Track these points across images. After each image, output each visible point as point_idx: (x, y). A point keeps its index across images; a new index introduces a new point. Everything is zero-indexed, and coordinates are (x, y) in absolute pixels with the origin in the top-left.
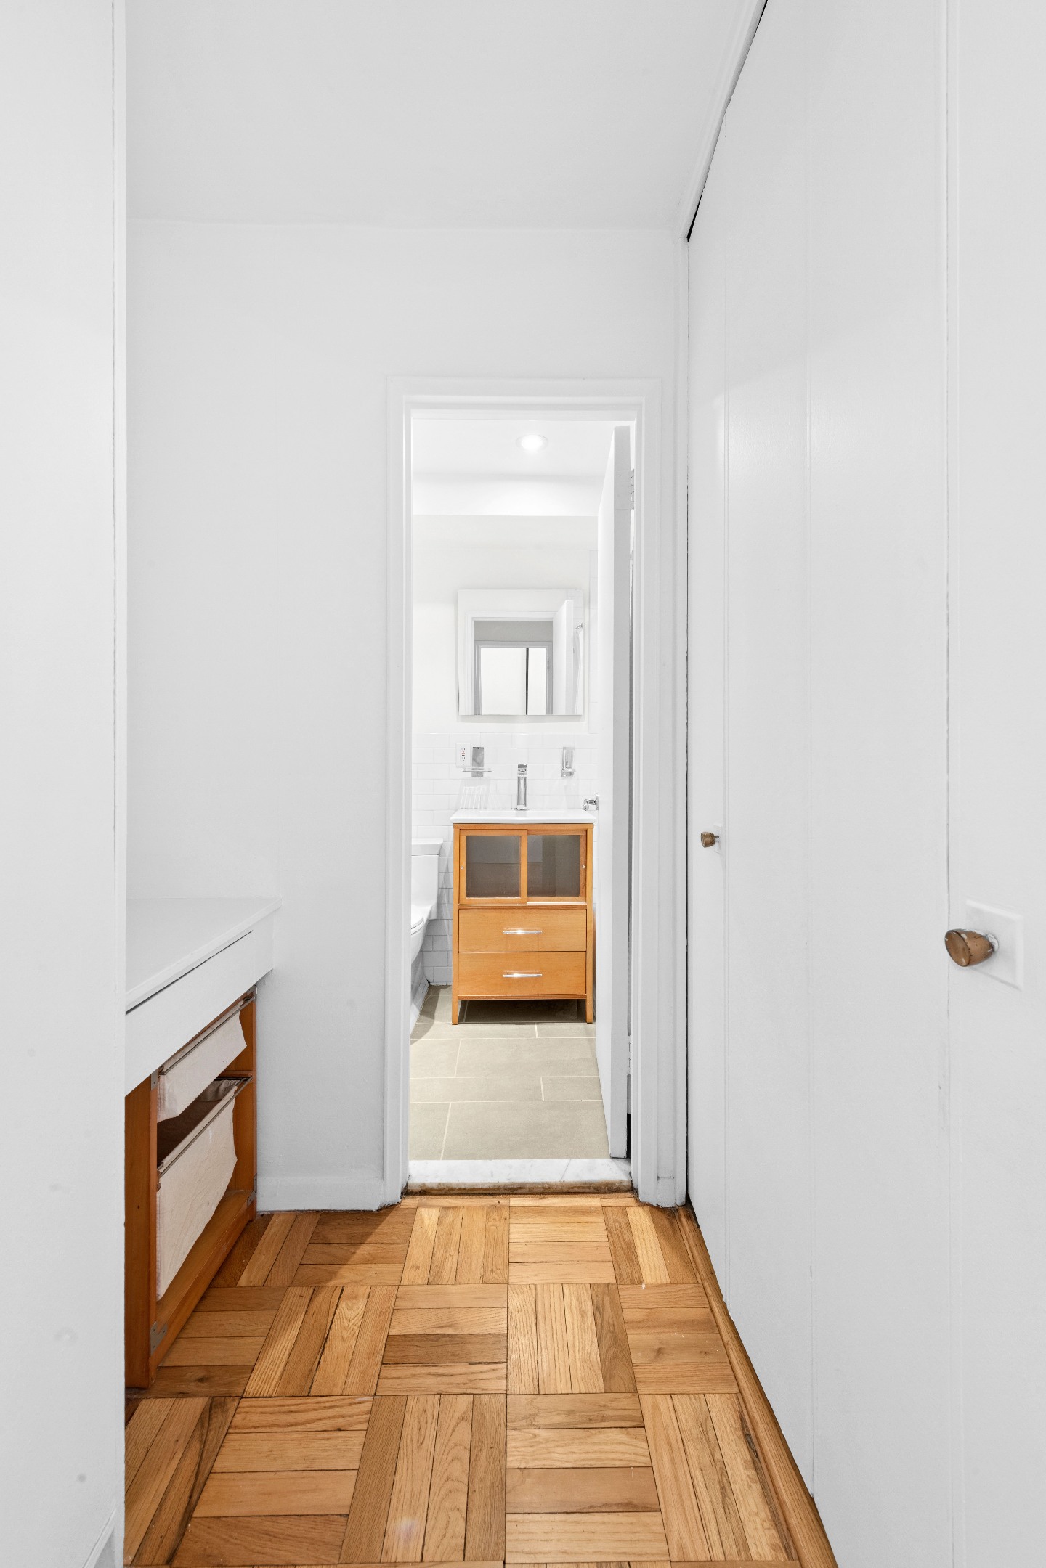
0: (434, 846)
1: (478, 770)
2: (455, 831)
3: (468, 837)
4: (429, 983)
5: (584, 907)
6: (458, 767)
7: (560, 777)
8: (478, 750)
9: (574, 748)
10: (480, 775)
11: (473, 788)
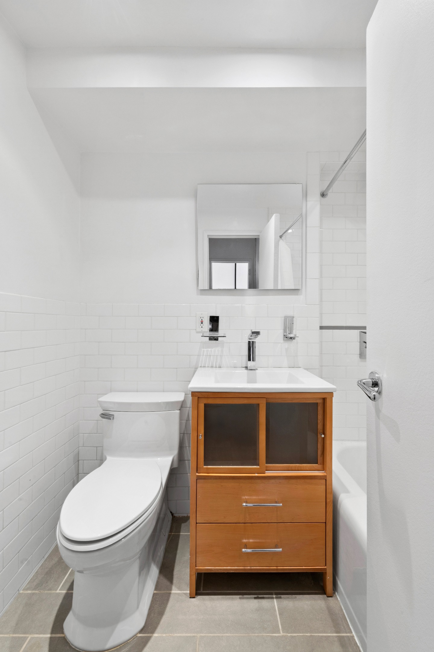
0: (177, 402)
1: (214, 334)
2: (193, 400)
3: (206, 406)
4: (172, 515)
5: (324, 478)
6: (198, 332)
7: (282, 341)
8: (214, 320)
9: (293, 317)
10: (216, 339)
11: (209, 349)
